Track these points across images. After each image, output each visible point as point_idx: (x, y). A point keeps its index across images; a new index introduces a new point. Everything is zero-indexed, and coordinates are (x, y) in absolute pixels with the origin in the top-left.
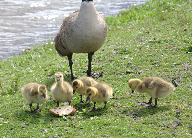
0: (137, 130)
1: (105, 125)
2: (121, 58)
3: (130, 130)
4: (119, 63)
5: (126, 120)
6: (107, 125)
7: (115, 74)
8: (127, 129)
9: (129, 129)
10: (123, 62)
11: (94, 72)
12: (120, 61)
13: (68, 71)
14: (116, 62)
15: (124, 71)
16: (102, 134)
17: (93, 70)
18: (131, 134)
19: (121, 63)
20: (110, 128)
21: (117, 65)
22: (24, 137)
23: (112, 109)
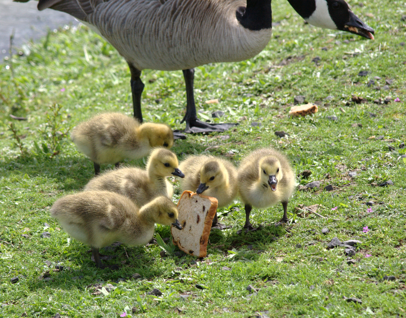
0: (349, 301)
1: (264, 278)
2: (346, 54)
3: (329, 300)
4: (338, 68)
5: (325, 262)
6: (269, 279)
7: (323, 103)
8: (322, 297)
9: (327, 297)
10: (349, 65)
11: (269, 94)
12: (342, 63)
13: (203, 88)
14: (330, 66)
15: (346, 96)
16: (251, 312)
17: (266, 87)
18: (331, 314)
19: (344, 67)
20: (277, 289)
21: (331, 75)
22: (44, 309)
23: (293, 222)
